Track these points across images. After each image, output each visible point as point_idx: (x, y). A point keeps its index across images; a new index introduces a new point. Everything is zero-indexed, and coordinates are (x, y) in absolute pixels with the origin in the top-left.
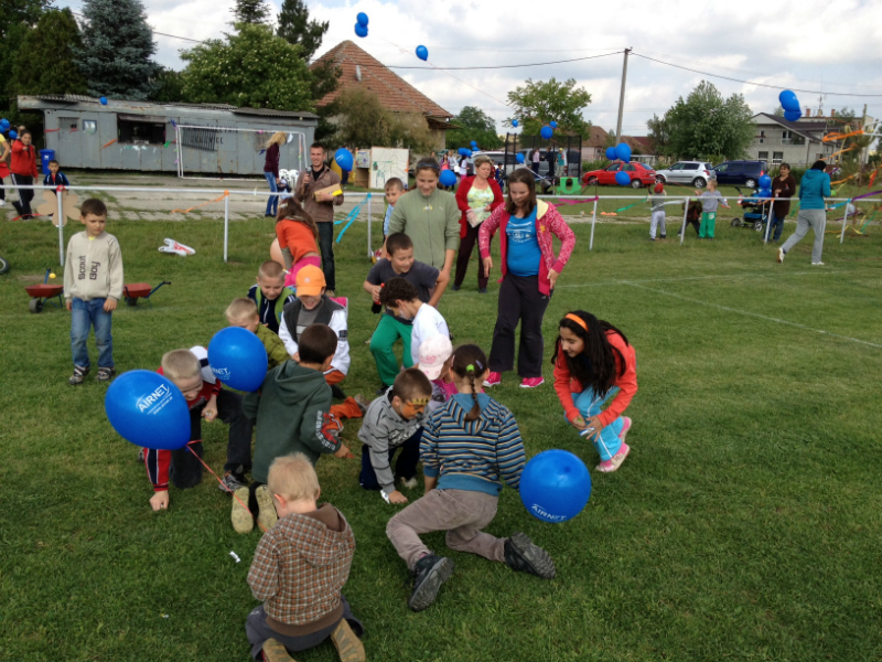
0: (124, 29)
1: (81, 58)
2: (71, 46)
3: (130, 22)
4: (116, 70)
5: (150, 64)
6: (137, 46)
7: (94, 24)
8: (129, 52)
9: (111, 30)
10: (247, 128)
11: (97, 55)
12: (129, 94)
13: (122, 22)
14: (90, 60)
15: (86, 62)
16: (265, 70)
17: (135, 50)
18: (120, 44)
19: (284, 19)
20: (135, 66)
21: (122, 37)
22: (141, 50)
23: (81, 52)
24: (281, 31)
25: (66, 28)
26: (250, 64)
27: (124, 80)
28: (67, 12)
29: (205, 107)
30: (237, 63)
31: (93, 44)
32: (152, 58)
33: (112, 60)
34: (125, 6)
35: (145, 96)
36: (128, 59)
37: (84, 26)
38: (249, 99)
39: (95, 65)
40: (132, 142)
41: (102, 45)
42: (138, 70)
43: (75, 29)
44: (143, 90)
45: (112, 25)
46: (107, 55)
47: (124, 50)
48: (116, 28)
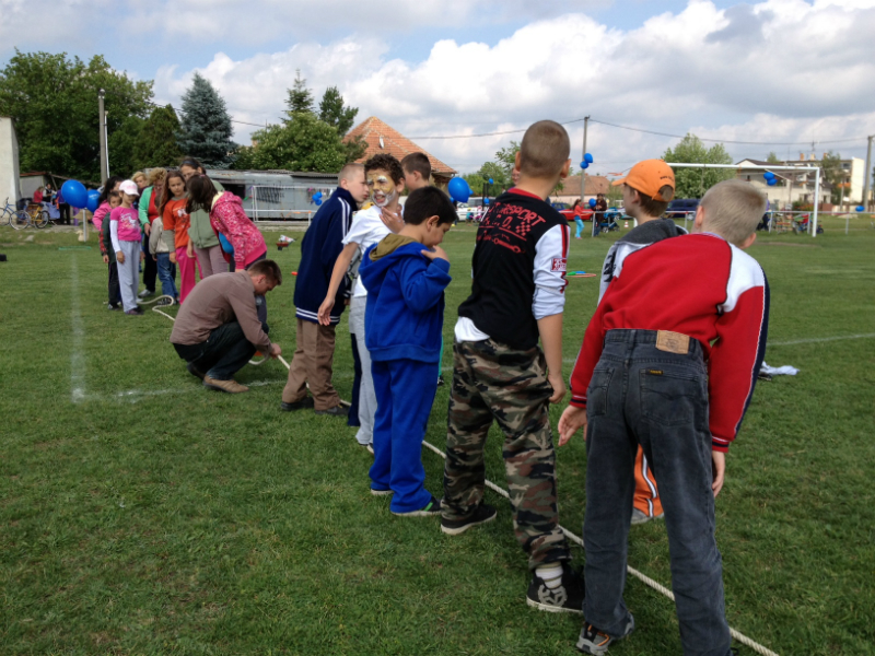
0: (211, 119)
1: (181, 140)
2: (174, 131)
3: (216, 113)
4: (206, 148)
5: (231, 143)
6: (221, 130)
7: (191, 117)
8: (215, 135)
9: (202, 119)
10: (302, 186)
11: (193, 138)
13: (210, 113)
14: (188, 142)
15: (185, 143)
16: (311, 145)
17: (219, 133)
18: (208, 129)
19: (325, 106)
20: (220, 145)
21: (210, 125)
22: (224, 133)
23: (182, 136)
24: (323, 116)
25: (169, 119)
26: (300, 141)
27: (212, 155)
28: (169, 108)
29: (271, 173)
30: (291, 140)
31: (189, 130)
32: (231, 139)
33: (203, 140)
34: (212, 102)
36: (215, 139)
37: (183, 118)
38: (300, 166)
39: (191, 146)
41: (196, 130)
42: (223, 147)
43: (176, 120)
44: (225, 162)
45: (201, 116)
46: (199, 138)
47: (212, 134)
48: (206, 119)
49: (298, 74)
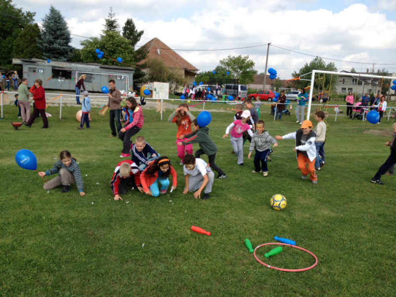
1: (40, 43)
2: (37, 39)
3: (61, 29)
4: (55, 49)
5: (69, 47)
6: (63, 39)
7: (47, 30)
8: (60, 42)
9: (53, 33)
10: (105, 73)
11: (47, 43)
12: (59, 59)
13: (58, 29)
14: (44, 45)
15: (42, 45)
17: (62, 41)
18: (56, 38)
19: (125, 29)
20: (62, 47)
21: (58, 36)
22: (65, 41)
23: (41, 41)
24: (124, 34)
25: (35, 31)
26: (108, 47)
28: (36, 25)
29: (88, 65)
30: (102, 47)
31: (45, 38)
32: (70, 44)
33: (53, 45)
34: (59, 23)
35: (66, 59)
36: (59, 44)
37: (43, 31)
38: (107, 62)
39: (46, 47)
40: (58, 78)
41: (49, 38)
42: (63, 49)
43: (39, 32)
44: (65, 57)
45: (53, 31)
46: (51, 43)
47: (58, 41)
48: (55, 32)
49: (111, 10)
